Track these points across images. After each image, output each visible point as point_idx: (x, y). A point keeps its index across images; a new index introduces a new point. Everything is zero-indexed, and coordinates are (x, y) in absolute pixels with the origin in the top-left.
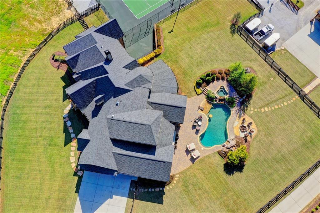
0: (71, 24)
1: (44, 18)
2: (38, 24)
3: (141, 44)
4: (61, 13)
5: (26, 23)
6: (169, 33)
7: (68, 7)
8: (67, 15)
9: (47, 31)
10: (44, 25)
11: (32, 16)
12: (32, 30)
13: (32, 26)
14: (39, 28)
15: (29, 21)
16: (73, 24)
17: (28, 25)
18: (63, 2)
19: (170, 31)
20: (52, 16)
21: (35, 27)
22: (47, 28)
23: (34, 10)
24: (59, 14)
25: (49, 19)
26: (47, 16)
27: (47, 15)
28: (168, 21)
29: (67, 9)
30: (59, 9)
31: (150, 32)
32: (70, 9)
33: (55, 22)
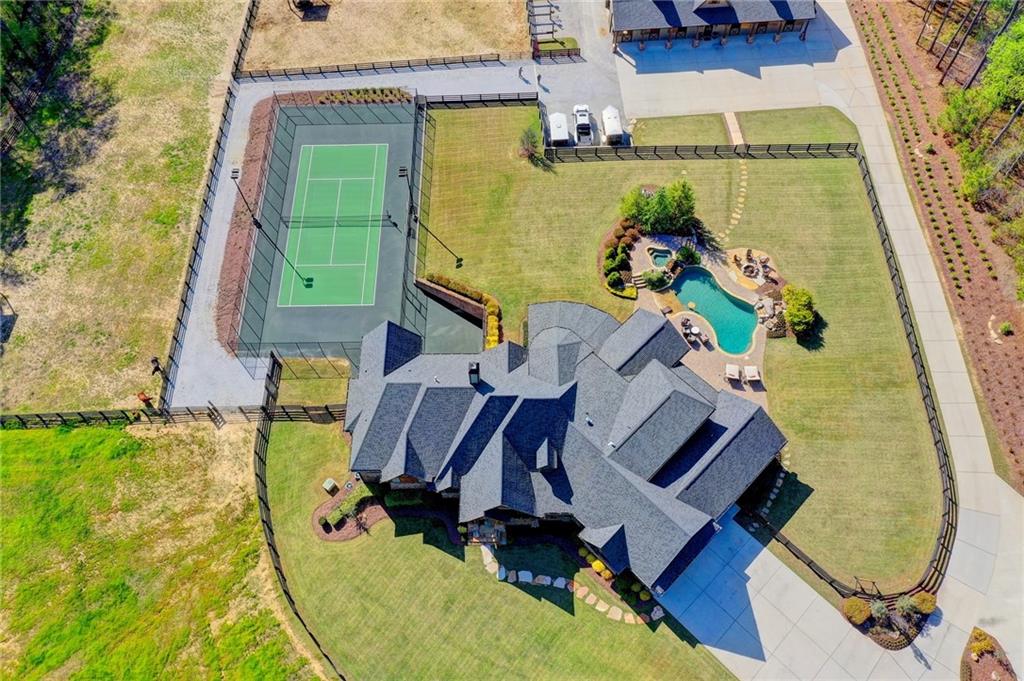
0: (267, 441)
1: (196, 494)
2: (198, 518)
3: (435, 334)
4: (217, 448)
5: (166, 547)
6: (459, 266)
7: (215, 423)
8: (233, 438)
9: (237, 505)
10: (214, 504)
11: (157, 521)
12: (201, 539)
13: (189, 536)
14: (211, 521)
15: (165, 533)
16: (272, 438)
17: (178, 544)
18: (189, 426)
19: (455, 264)
20: (205, 470)
21: (200, 529)
22: (227, 501)
23: (144, 507)
24: (215, 452)
25: (207, 484)
26: (194, 485)
27: (193, 482)
28: (429, 255)
29: (219, 429)
30: (201, 445)
31: (424, 303)
32: (223, 420)
33: (229, 474)
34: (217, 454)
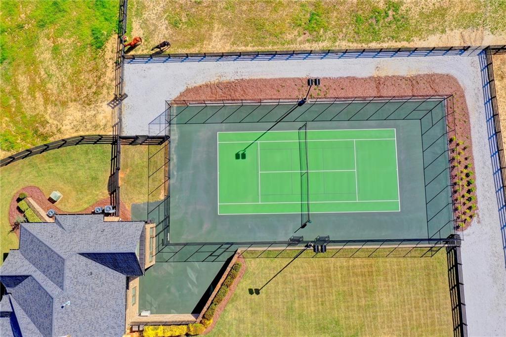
0: (95, 143)
1: (59, 96)
2: (40, 101)
4: (92, 106)
5: (23, 82)
6: (251, 291)
7: (113, 101)
8: (100, 117)
9: (47, 129)
10: (49, 111)
11: (43, 73)
12: (26, 106)
13: (29, 97)
14: (37, 111)
15: (33, 81)
16: (98, 146)
17: (25, 91)
18: (112, 81)
20: (75, 101)
21: (33, 104)
22: (50, 121)
23: (53, 62)
24: (89, 105)
25: (64, 104)
26: (65, 94)
27: (67, 93)
28: (268, 261)
29: (108, 104)
30: (95, 93)
31: (220, 258)
32: (115, 106)
33: (71, 118)
34: (88, 107)
